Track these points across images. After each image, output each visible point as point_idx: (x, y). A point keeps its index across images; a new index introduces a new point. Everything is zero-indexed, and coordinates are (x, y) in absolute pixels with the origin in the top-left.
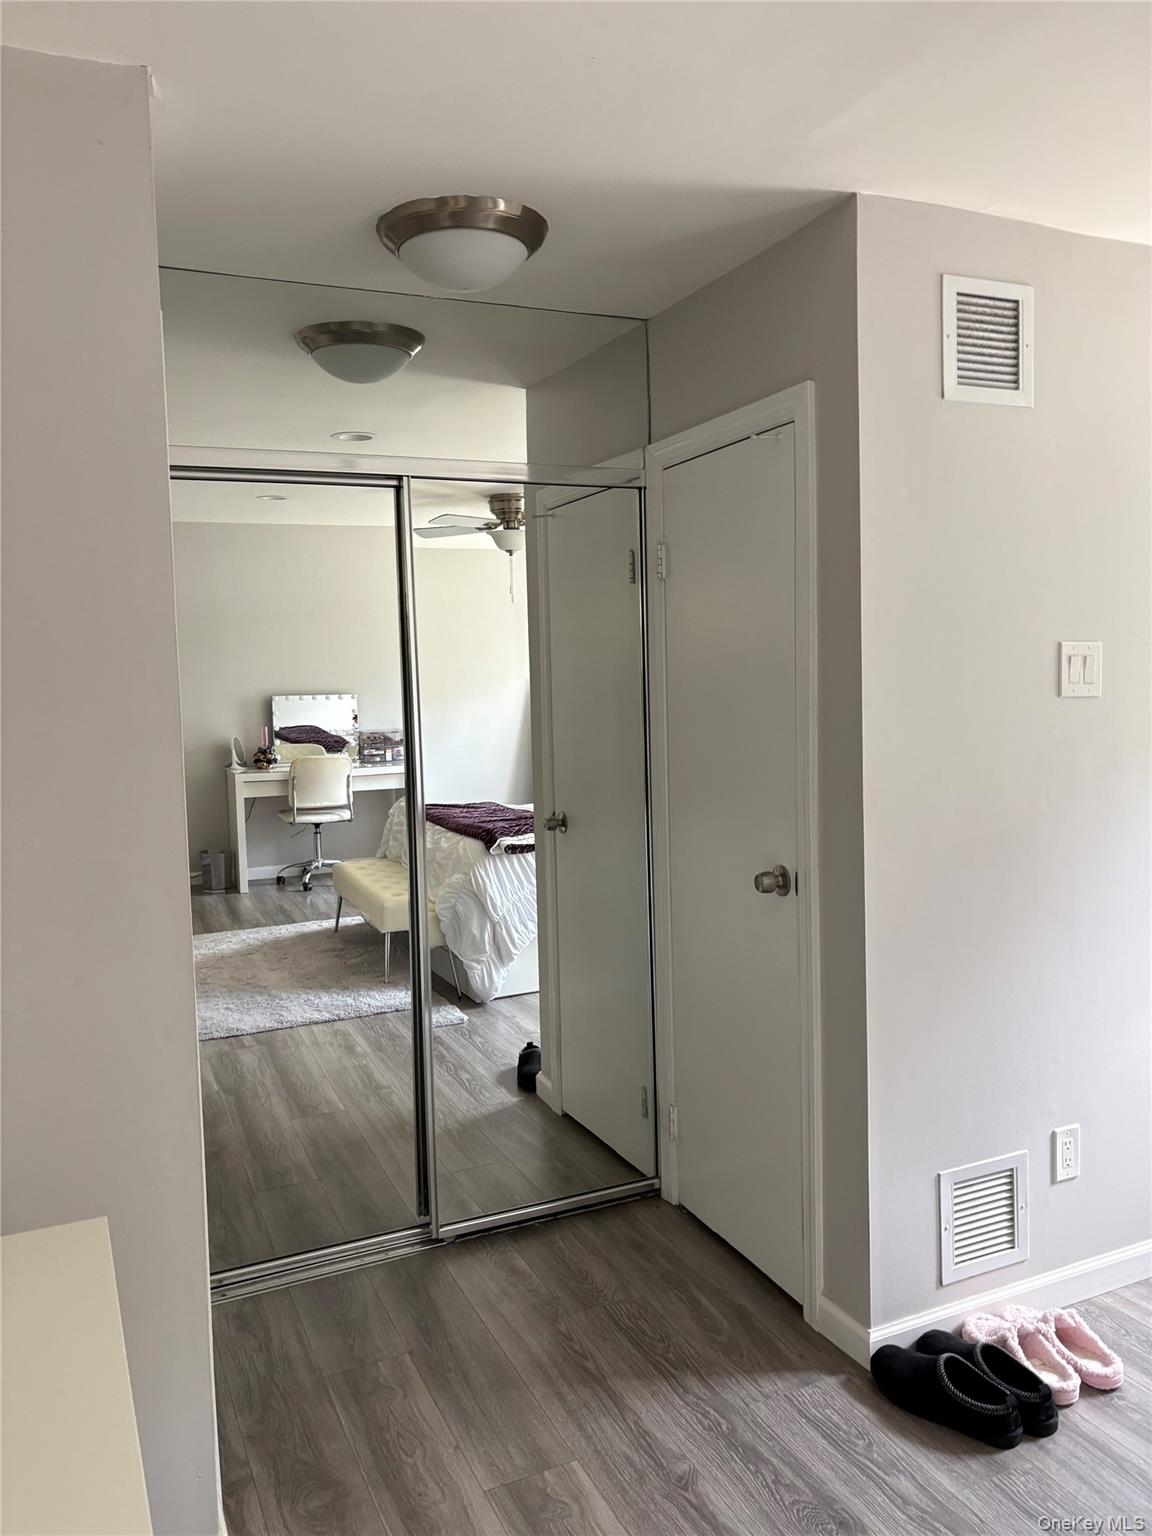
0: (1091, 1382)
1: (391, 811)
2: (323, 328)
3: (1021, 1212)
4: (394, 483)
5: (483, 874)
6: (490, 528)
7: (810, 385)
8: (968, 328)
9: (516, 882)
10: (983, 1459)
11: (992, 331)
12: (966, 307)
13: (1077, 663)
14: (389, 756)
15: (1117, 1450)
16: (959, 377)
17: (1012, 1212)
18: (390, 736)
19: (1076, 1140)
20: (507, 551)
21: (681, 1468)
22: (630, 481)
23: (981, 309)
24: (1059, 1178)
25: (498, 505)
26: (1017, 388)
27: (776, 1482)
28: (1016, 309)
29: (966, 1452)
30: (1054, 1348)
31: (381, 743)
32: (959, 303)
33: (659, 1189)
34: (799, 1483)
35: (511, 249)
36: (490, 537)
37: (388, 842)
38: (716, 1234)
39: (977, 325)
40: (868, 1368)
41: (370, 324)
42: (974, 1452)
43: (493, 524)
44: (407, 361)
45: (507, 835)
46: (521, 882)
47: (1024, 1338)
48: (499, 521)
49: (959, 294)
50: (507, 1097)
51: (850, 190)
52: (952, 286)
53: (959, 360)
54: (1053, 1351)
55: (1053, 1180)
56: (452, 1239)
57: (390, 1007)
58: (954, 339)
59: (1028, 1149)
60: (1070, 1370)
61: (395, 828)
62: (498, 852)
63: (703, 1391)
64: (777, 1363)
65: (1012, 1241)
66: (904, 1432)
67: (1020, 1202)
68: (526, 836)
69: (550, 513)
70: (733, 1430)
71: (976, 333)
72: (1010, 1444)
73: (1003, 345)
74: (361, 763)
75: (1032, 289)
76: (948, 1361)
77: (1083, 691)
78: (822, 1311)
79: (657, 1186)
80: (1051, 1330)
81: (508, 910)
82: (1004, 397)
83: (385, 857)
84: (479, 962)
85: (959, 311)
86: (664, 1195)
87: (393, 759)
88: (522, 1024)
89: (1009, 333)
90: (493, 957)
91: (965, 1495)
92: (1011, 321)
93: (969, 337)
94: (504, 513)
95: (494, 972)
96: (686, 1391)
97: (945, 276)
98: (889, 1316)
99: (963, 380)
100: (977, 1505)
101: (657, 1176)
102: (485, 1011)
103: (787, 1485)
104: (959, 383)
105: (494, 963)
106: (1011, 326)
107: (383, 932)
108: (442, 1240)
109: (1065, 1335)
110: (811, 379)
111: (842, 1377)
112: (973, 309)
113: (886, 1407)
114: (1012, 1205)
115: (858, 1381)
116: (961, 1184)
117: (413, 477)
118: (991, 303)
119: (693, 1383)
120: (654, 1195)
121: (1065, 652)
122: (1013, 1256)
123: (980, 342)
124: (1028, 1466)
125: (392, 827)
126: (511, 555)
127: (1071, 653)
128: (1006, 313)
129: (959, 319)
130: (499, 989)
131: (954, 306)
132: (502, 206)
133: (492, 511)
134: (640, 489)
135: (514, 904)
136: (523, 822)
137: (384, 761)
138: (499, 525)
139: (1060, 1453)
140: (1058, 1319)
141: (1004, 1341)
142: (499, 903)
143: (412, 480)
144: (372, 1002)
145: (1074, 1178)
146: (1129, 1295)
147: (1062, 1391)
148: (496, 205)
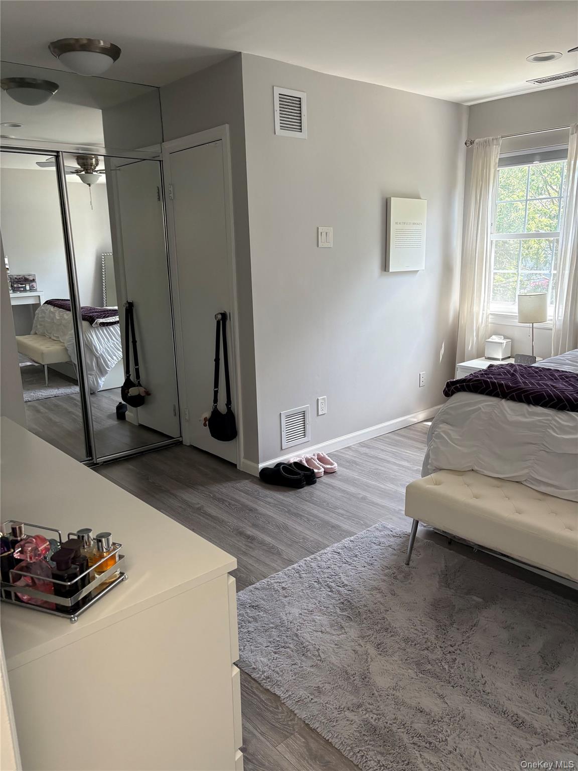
0: (327, 471)
1: (37, 312)
2: (12, 80)
3: (308, 425)
4: (55, 154)
5: (90, 336)
6: (78, 172)
7: (227, 126)
8: (283, 108)
9: (106, 339)
10: (293, 491)
11: (292, 109)
12: (283, 100)
13: (324, 234)
14: (28, 288)
15: (333, 484)
16: (281, 126)
17: (304, 425)
18: (27, 277)
19: (325, 402)
20: (88, 184)
21: (197, 506)
22: (154, 158)
23: (288, 101)
24: (320, 414)
25: (81, 161)
26: (301, 132)
27: (229, 504)
28: (300, 101)
29: (289, 491)
30: (317, 463)
31: (23, 281)
32: (280, 98)
33: (182, 441)
34: (237, 504)
35: (107, 60)
36: (78, 177)
37: (37, 326)
38: (205, 451)
39: (287, 107)
40: (258, 476)
41: (34, 79)
42: (291, 490)
43: (80, 170)
44: (51, 97)
45: (100, 318)
46: (108, 340)
47: (308, 460)
48: (83, 169)
49: (280, 94)
50: (114, 422)
51: (239, 51)
52: (277, 91)
53: (281, 120)
54: (316, 463)
55: (318, 415)
56: (102, 464)
57: (51, 395)
58: (279, 112)
59: (310, 405)
60: (321, 467)
61: (40, 319)
62: (97, 326)
63: (203, 489)
64: (228, 479)
65: (305, 435)
66: (269, 489)
67: (307, 422)
68: (109, 318)
69: (118, 168)
70: (214, 496)
71: (286, 110)
72: (302, 487)
73: (296, 115)
74: (13, 291)
75: (306, 94)
76: (283, 467)
77: (326, 245)
78: (243, 463)
79: (181, 440)
80: (316, 458)
81: (103, 352)
82: (297, 135)
83: (36, 334)
84: (91, 375)
85: (280, 101)
86: (184, 443)
87: (30, 289)
88: (114, 399)
89: (297, 110)
90: (97, 372)
91: (288, 499)
92: (298, 106)
93: (284, 111)
94: (85, 165)
95: (99, 379)
96: (198, 489)
97: (274, 87)
98: (265, 460)
99: (282, 128)
100: (291, 501)
101: (181, 436)
102: (96, 396)
103: (233, 505)
104: (281, 129)
105: (98, 375)
106: (298, 107)
107: (43, 364)
108: (98, 464)
109: (321, 459)
110: (227, 123)
111: (250, 480)
112: (285, 100)
113: (264, 484)
114: (304, 423)
115: (255, 480)
116: (288, 416)
117: (64, 152)
118: (291, 98)
119: (201, 488)
120: (180, 443)
121: (320, 231)
122: (305, 439)
123: (288, 113)
124: (307, 491)
125: (38, 319)
126: (90, 186)
127: (322, 231)
128: (297, 102)
129: (280, 104)
130: (102, 386)
131: (278, 99)
132: (102, 43)
133: (79, 164)
134: (160, 161)
135: (106, 349)
136: (106, 312)
137: (25, 290)
138: (82, 171)
139: (317, 488)
140: (318, 455)
141: (301, 461)
142: (98, 348)
143: (64, 153)
144: (43, 394)
145: (324, 414)
146: (342, 451)
147: (318, 473)
148: (100, 43)
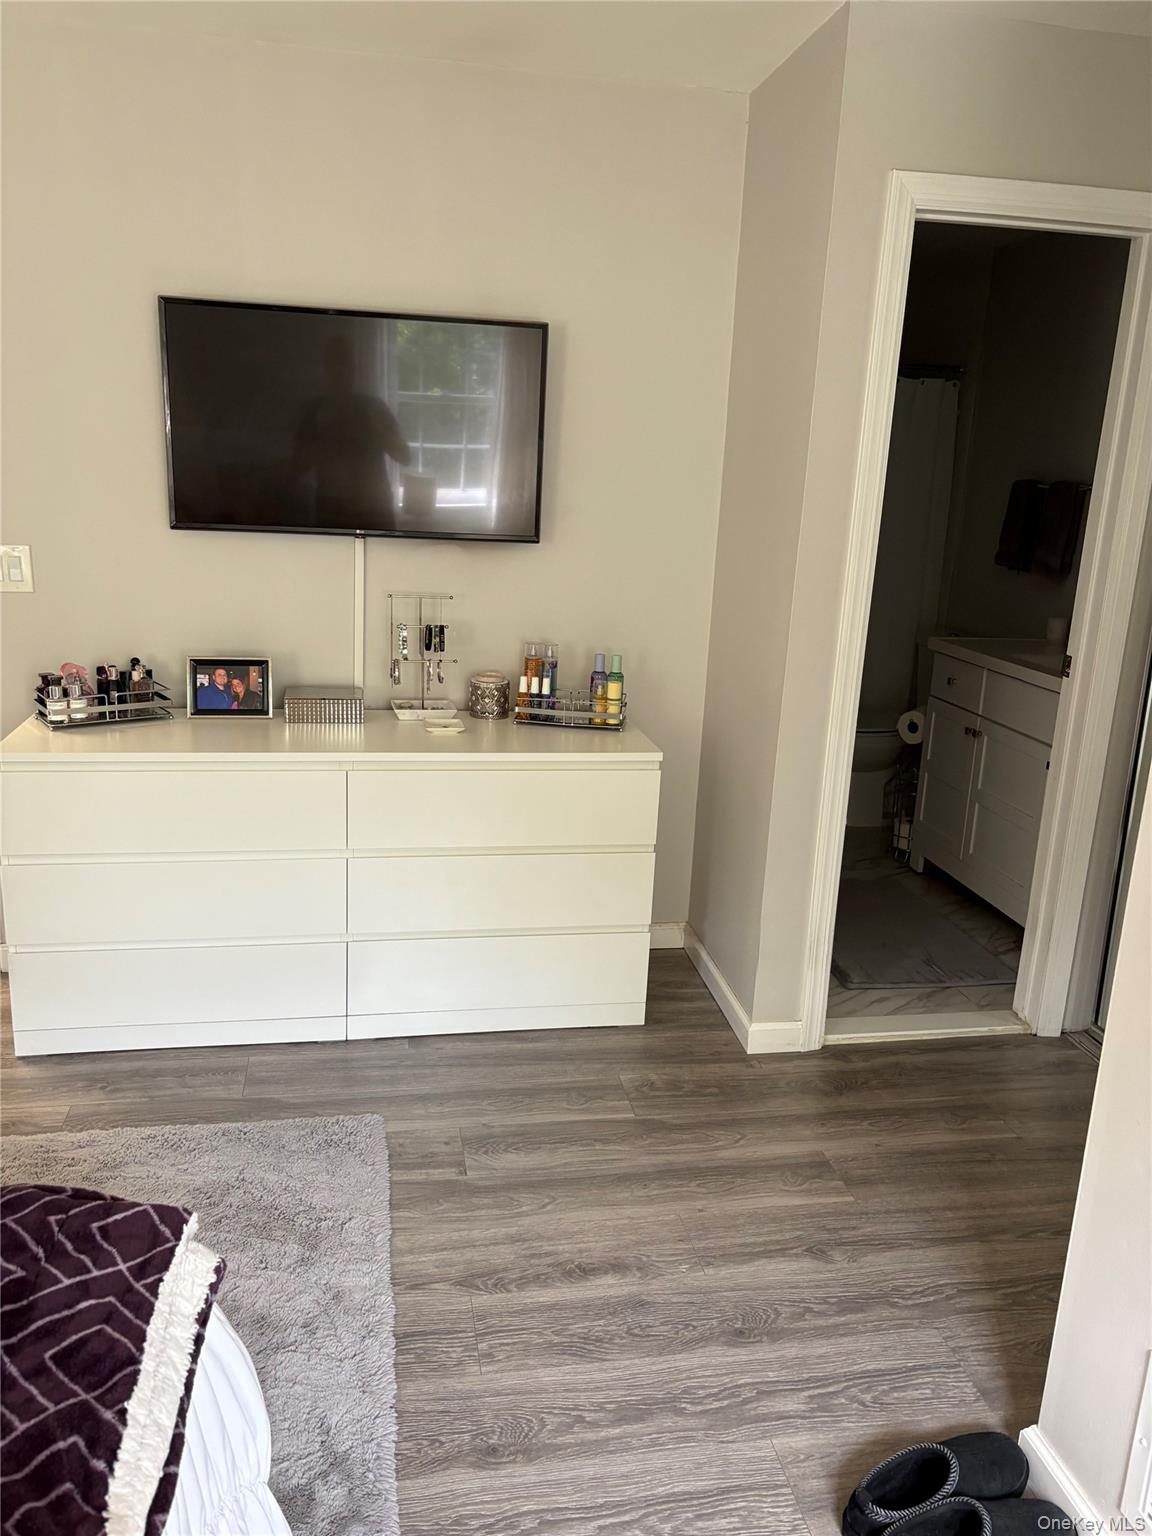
27: (580, 1419)
34: (568, 1439)
103: (572, 1427)
